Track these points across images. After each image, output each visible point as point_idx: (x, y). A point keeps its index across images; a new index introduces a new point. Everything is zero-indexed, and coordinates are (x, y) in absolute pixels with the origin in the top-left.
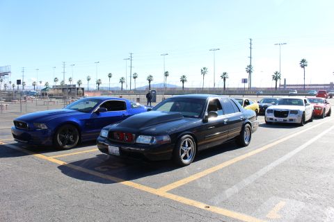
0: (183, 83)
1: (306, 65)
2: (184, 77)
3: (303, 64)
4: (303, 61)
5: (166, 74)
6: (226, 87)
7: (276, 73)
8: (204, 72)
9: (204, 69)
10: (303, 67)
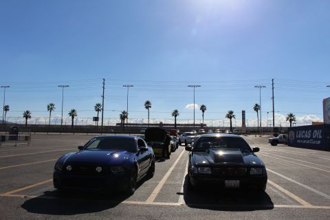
0: (27, 119)
1: (150, 107)
2: (28, 112)
3: (148, 105)
4: (148, 103)
5: (6, 109)
6: (74, 124)
7: (124, 112)
8: (51, 108)
9: (52, 105)
10: (147, 108)
